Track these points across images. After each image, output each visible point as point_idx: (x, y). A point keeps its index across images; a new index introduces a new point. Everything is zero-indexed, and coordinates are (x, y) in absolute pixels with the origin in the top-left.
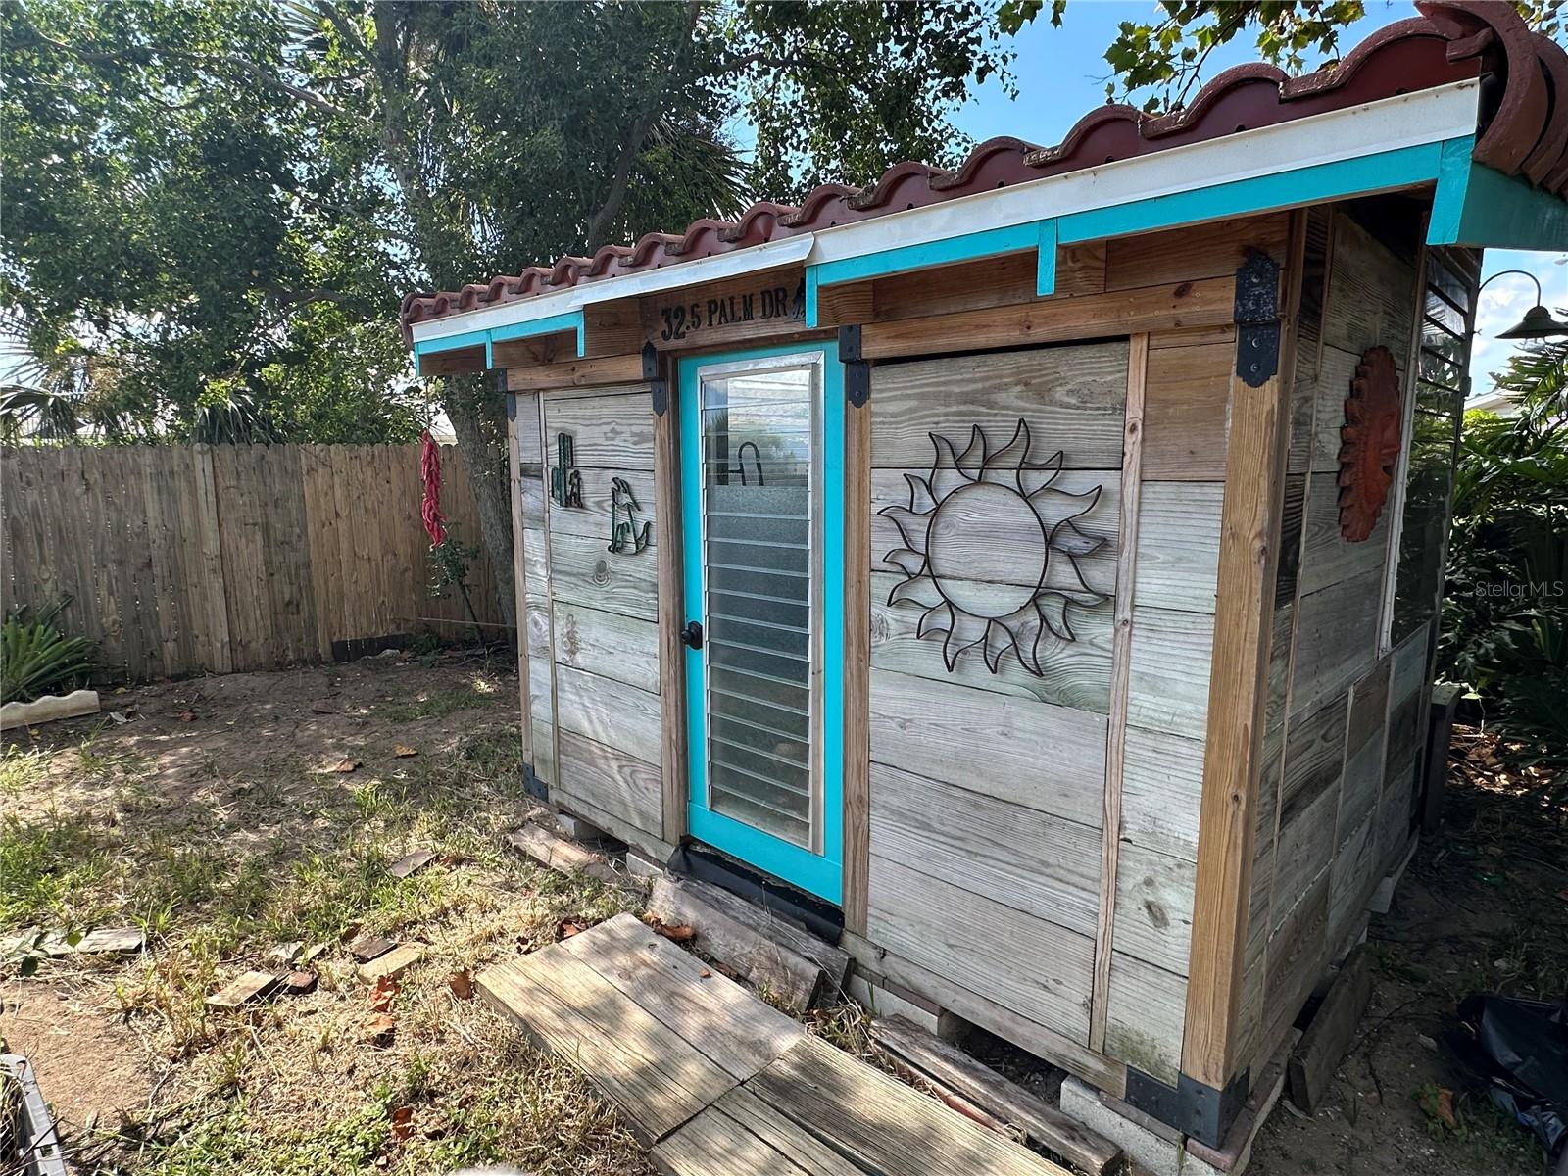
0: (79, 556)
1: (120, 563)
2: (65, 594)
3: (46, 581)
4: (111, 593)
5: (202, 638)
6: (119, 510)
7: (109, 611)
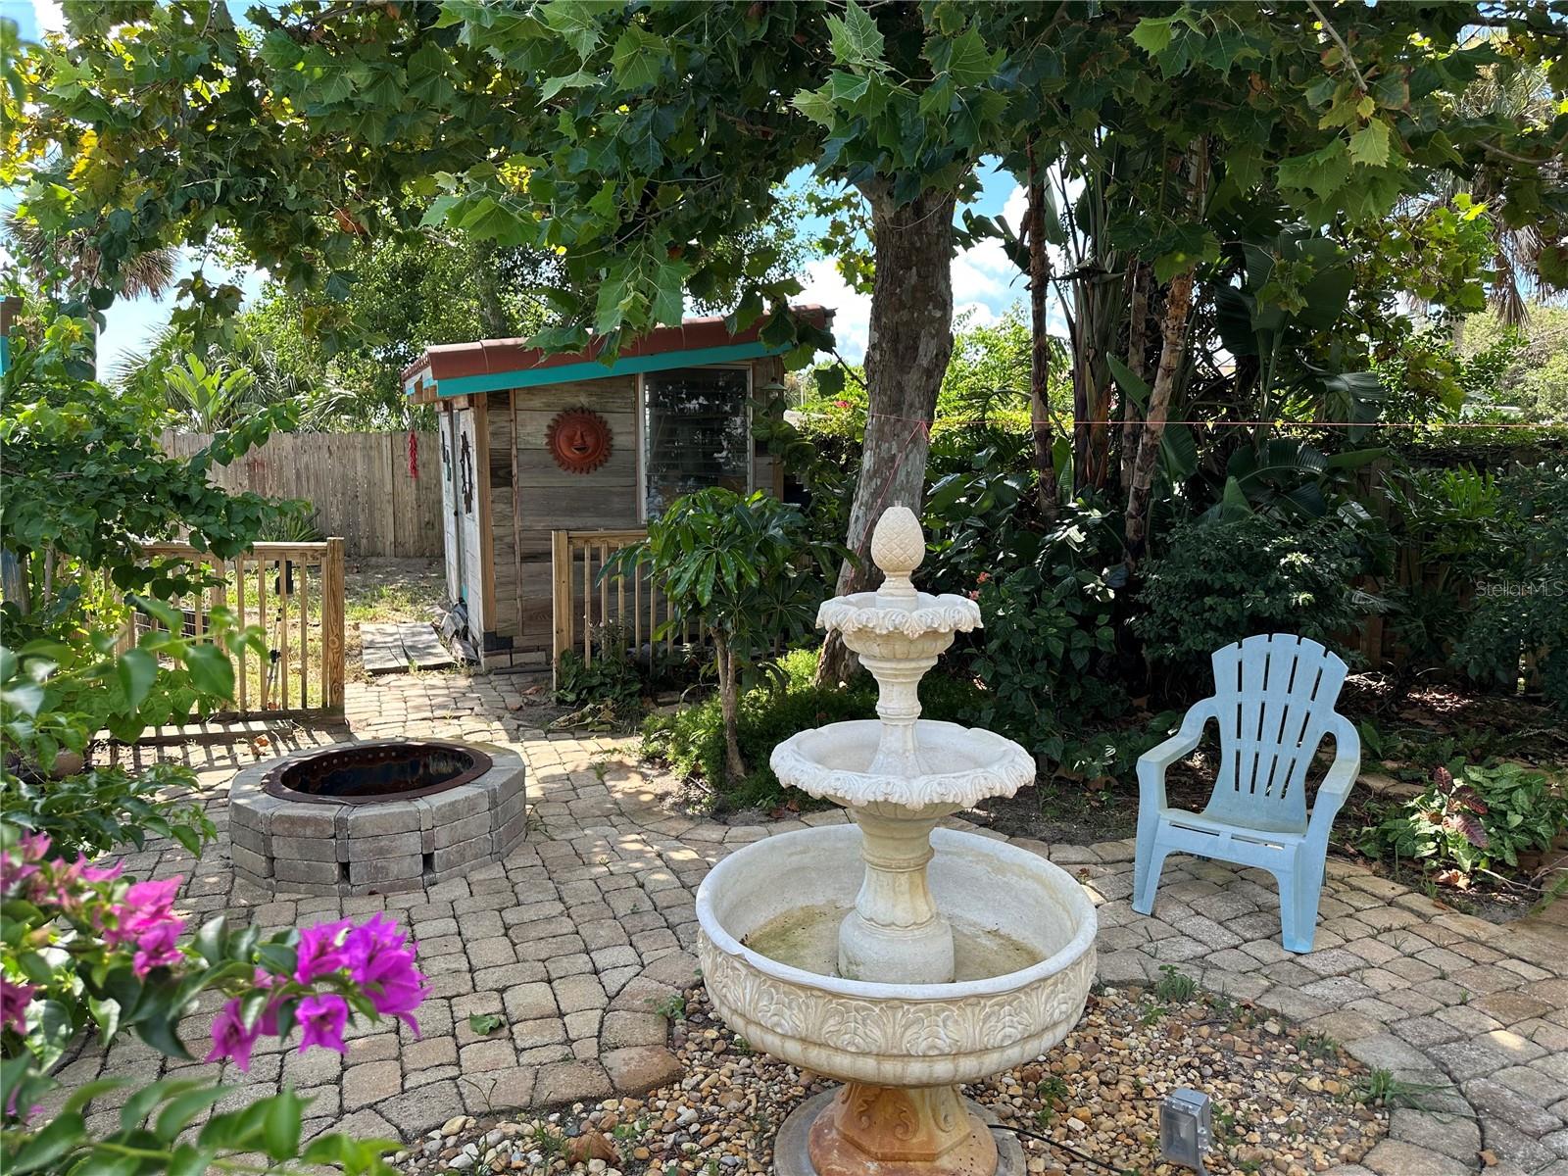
0: (325, 489)
1: (343, 494)
5: (380, 537)
6: (344, 467)
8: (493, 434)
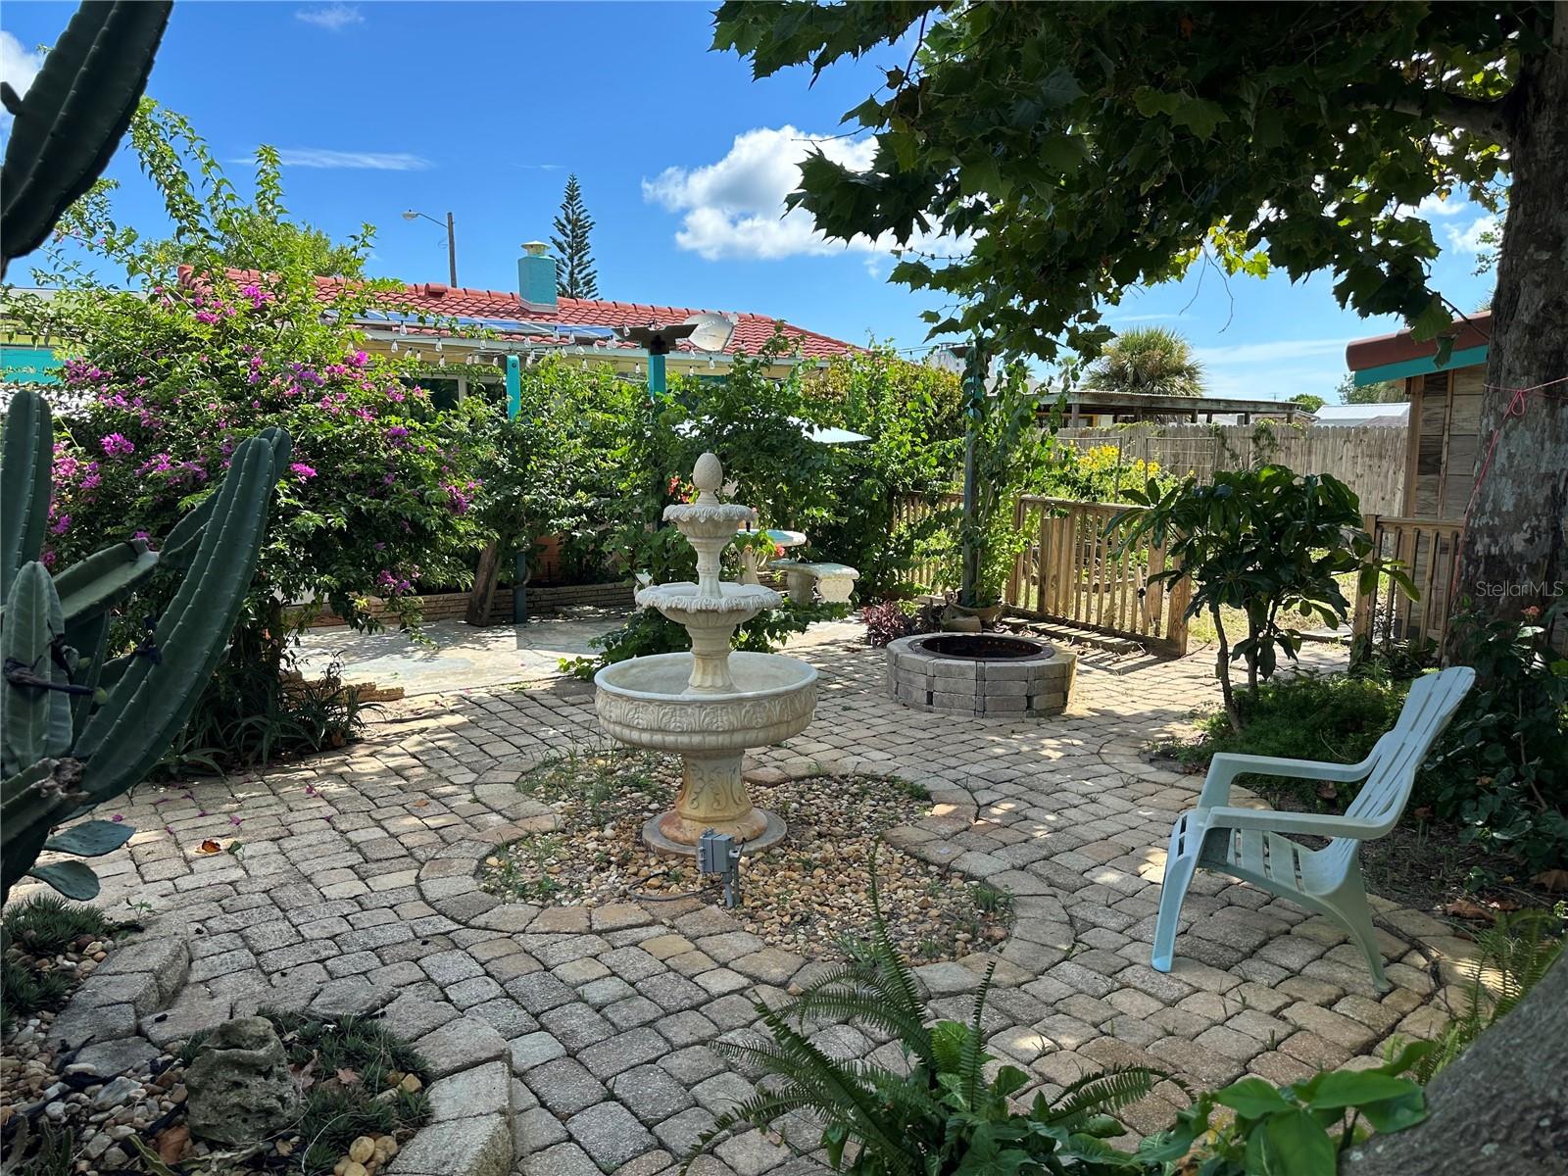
8: (1427, 421)
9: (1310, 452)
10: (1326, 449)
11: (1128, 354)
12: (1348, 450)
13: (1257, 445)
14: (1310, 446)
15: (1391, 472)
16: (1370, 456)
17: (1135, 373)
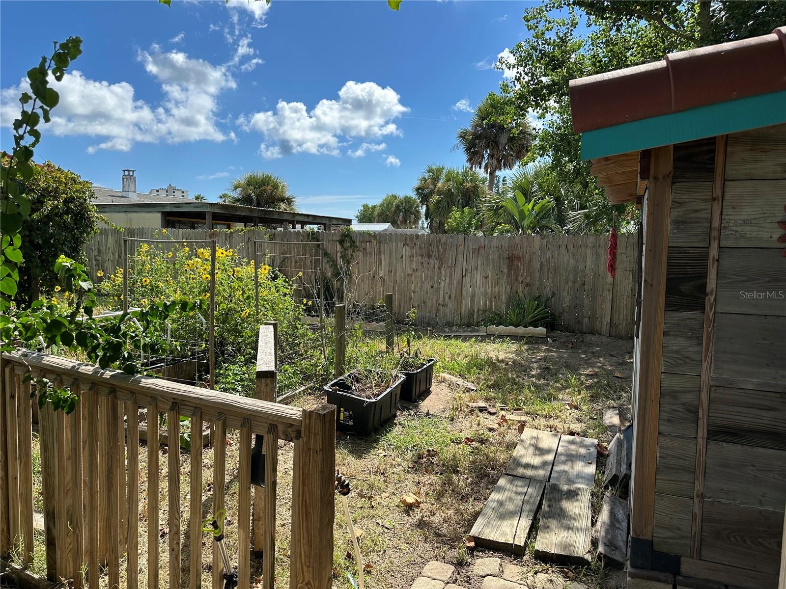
0: (560, 278)
1: (574, 282)
2: (553, 292)
3: (548, 286)
4: (568, 294)
5: (599, 319)
6: (577, 261)
7: (566, 300)
8: (679, 223)
9: (380, 252)
10: (391, 251)
11: (252, 188)
12: (406, 251)
13: (343, 247)
14: (380, 248)
15: (436, 267)
16: (422, 256)
17: (257, 199)
